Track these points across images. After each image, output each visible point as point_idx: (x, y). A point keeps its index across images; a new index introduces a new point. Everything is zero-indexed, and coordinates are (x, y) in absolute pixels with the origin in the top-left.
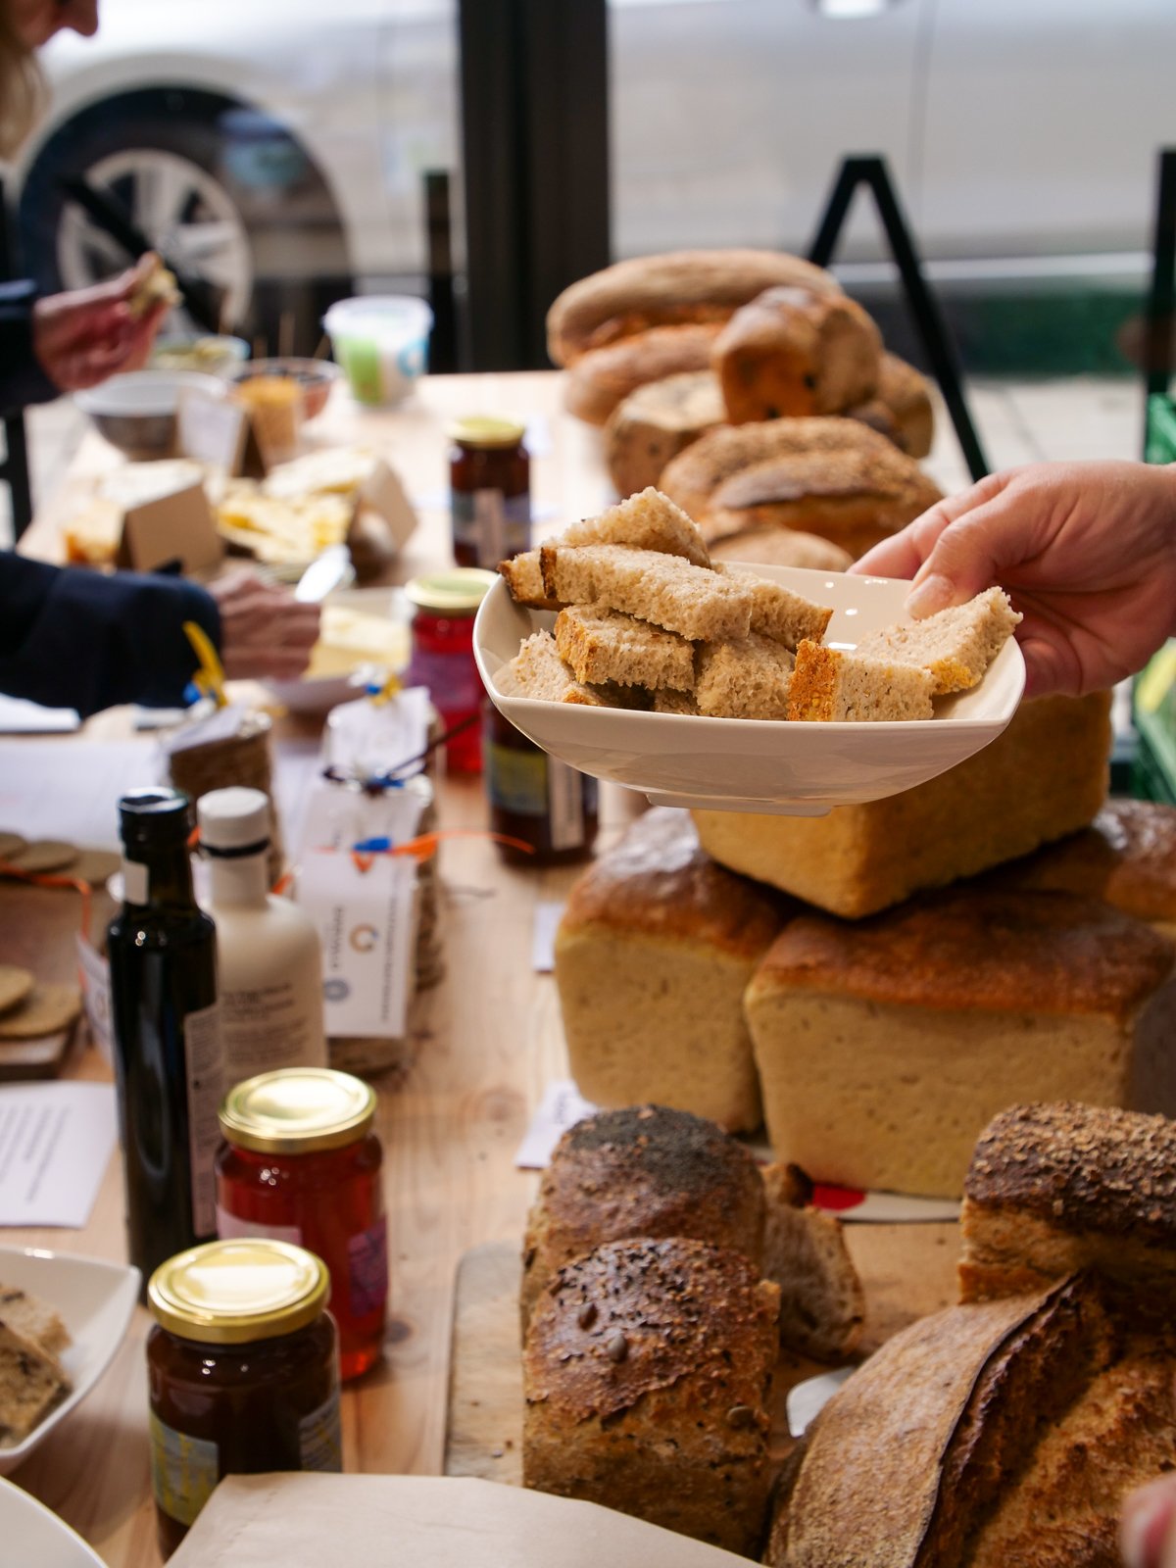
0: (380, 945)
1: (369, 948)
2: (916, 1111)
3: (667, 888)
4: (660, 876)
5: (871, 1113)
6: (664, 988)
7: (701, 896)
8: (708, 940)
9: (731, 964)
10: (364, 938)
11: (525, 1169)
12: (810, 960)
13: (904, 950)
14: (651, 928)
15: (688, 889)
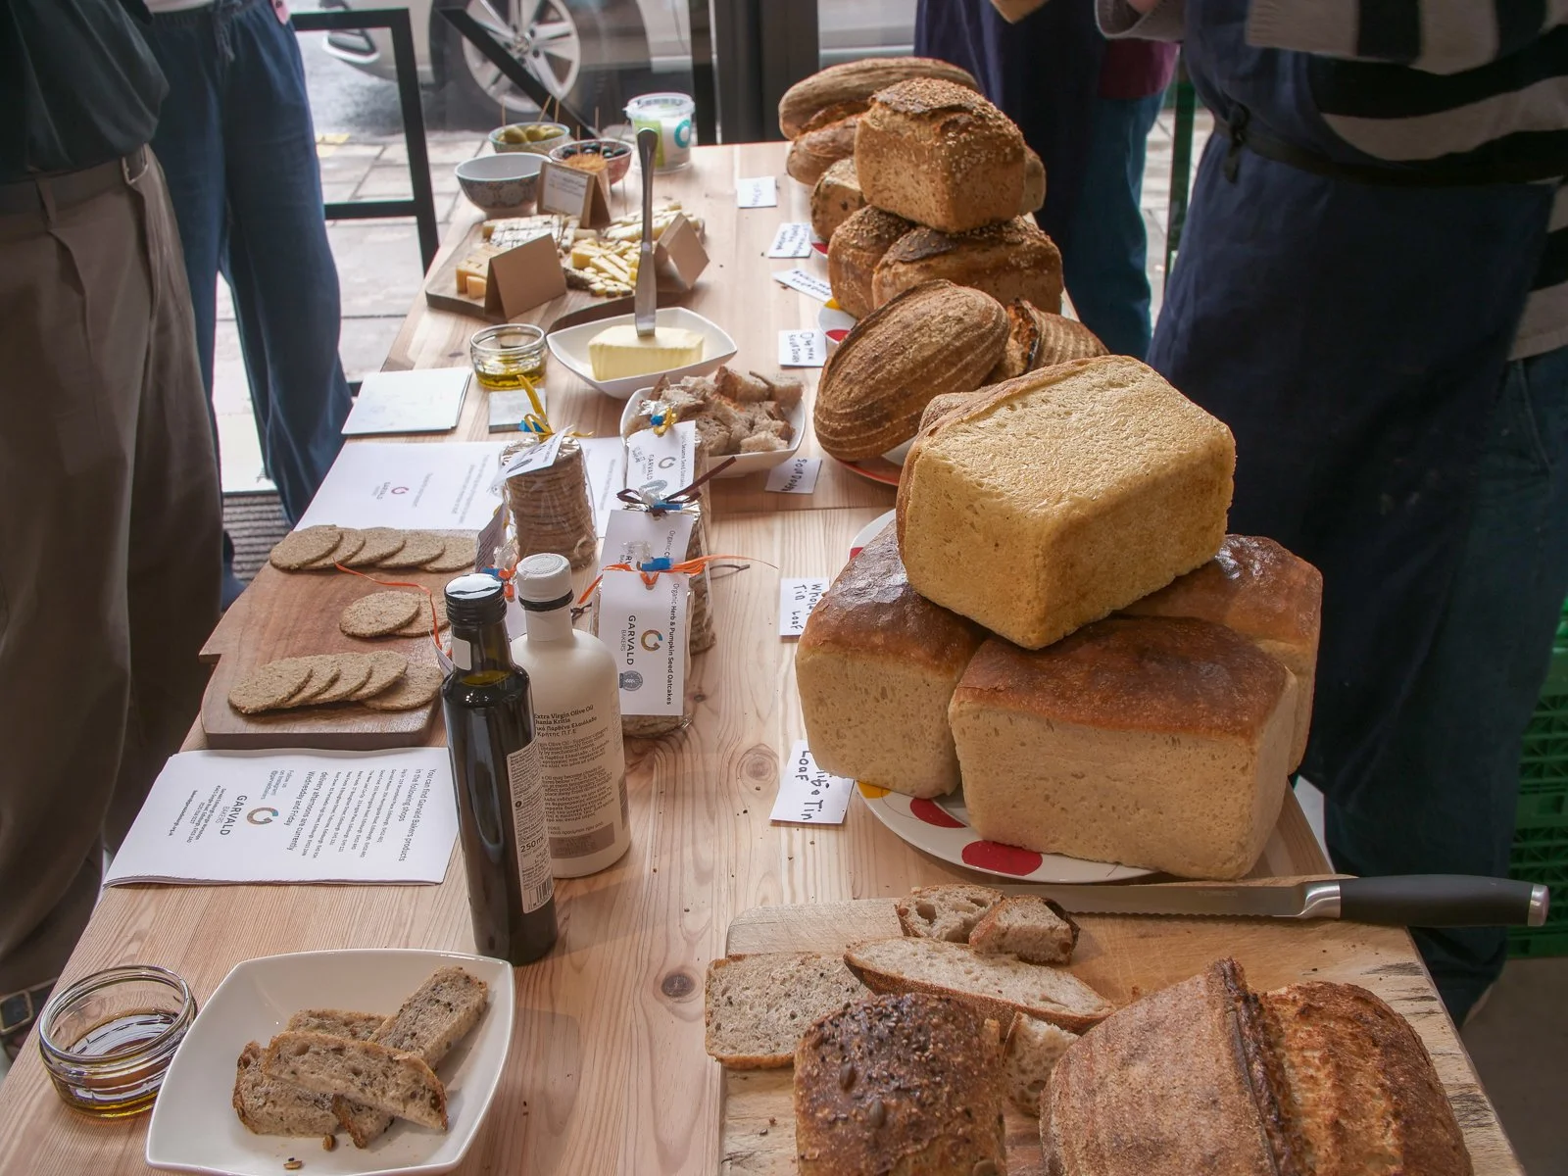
0: (664, 645)
1: (656, 647)
2: (1083, 799)
3: (885, 618)
4: (879, 608)
5: (1047, 798)
6: (884, 694)
7: (912, 624)
8: (918, 660)
9: (937, 680)
10: (651, 640)
11: (776, 823)
12: (1000, 684)
13: (1075, 677)
14: (873, 650)
15: (902, 618)
